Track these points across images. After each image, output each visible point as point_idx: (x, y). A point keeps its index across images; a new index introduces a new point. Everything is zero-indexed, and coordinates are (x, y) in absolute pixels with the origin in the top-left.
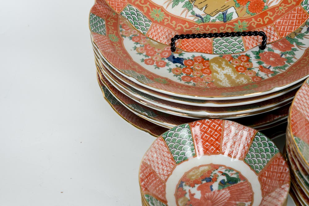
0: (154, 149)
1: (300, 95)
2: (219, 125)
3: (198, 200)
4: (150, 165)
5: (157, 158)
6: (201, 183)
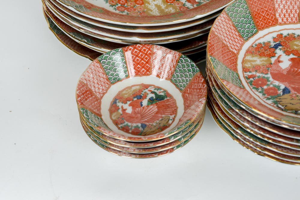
0: (90, 70)
1: (218, 22)
2: (149, 49)
3: (129, 114)
4: (87, 84)
5: (93, 78)
6: (133, 100)
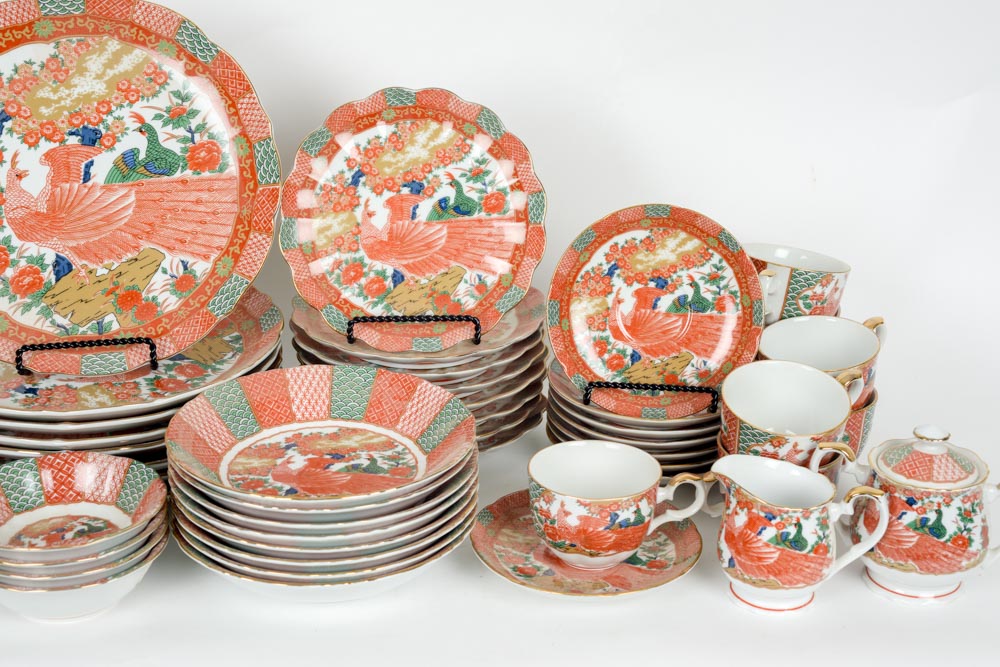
2: (81, 459)
6: (49, 534)
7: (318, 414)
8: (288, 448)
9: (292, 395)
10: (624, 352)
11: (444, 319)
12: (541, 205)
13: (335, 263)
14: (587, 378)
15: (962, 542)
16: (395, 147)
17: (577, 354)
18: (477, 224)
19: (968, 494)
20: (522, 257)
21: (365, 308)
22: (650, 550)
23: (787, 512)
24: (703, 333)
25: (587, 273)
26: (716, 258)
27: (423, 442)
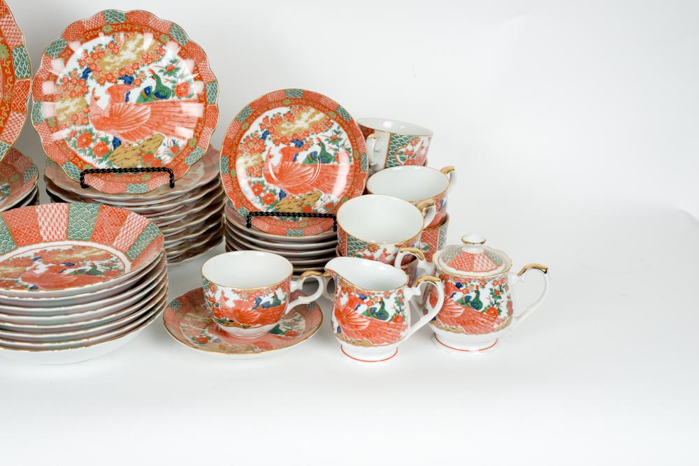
7: (59, 237)
8: (35, 259)
9: (40, 224)
10: (275, 191)
11: (148, 170)
12: (215, 91)
13: (72, 133)
14: (249, 209)
15: (494, 312)
16: (113, 51)
17: (242, 193)
18: (172, 105)
19: (497, 279)
20: (203, 127)
21: (93, 163)
22: (289, 324)
23: (374, 294)
24: (328, 178)
25: (248, 137)
26: (336, 125)
27: (130, 254)
